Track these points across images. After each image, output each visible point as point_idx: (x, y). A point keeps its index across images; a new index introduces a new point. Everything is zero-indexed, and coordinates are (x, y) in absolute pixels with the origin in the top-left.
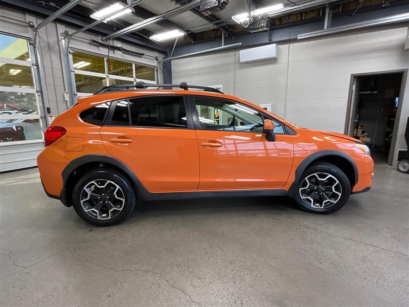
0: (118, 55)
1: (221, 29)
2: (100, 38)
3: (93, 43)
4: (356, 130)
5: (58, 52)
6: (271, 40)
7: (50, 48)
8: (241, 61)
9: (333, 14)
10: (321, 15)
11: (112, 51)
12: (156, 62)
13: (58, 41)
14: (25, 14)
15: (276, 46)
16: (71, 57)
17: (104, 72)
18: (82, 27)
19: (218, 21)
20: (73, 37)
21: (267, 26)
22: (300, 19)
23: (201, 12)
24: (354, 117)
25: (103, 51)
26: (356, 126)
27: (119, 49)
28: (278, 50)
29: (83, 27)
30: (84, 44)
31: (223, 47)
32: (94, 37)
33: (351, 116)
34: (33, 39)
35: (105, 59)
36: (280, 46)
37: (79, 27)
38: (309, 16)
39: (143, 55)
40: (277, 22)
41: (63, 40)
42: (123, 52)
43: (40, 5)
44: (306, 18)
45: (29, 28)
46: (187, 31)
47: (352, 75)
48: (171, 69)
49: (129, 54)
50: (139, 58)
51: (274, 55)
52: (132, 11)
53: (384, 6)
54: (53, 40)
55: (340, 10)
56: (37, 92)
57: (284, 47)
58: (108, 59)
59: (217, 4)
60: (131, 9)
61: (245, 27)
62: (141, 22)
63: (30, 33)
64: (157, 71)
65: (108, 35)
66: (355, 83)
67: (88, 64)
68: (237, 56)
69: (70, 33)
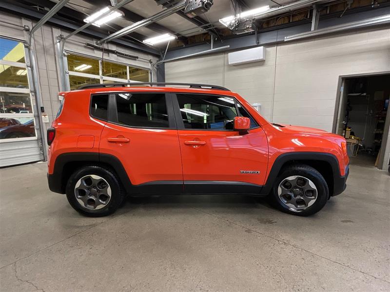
0: (113, 58)
1: (210, 33)
2: (95, 41)
3: (88, 46)
4: (344, 131)
5: (53, 54)
6: (258, 43)
7: (45, 50)
8: (229, 63)
9: (320, 16)
10: (308, 17)
11: (107, 54)
12: (150, 65)
13: (54, 44)
14: (21, 18)
15: (263, 49)
17: (98, 74)
18: (73, 30)
19: (207, 25)
20: (67, 40)
21: (252, 28)
22: (287, 22)
23: (186, 13)
24: (342, 119)
25: (98, 54)
26: (344, 128)
27: (113, 52)
28: (265, 53)
29: (75, 30)
30: (79, 47)
31: (212, 50)
32: (89, 40)
33: (339, 118)
34: (28, 42)
35: (100, 62)
36: (267, 49)
37: (70, 30)
38: (296, 19)
39: (137, 58)
40: (265, 26)
41: (58, 44)
42: (118, 56)
43: (35, 10)
44: (294, 20)
45: (24, 32)
46: (178, 35)
47: (340, 76)
48: (164, 71)
49: (122, 57)
50: (134, 61)
51: (261, 58)
52: (122, 15)
53: (373, 6)
54: (48, 43)
55: (328, 12)
56: (31, 92)
57: (272, 50)
58: (102, 61)
59: (201, 6)
60: (121, 13)
61: (230, 28)
62: (131, 25)
63: (25, 37)
64: (151, 74)
65: (102, 38)
66: (343, 84)
67: (90, 67)
68: (226, 59)
69: (65, 37)
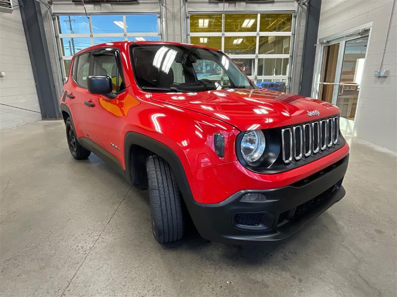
16: (189, 20)
